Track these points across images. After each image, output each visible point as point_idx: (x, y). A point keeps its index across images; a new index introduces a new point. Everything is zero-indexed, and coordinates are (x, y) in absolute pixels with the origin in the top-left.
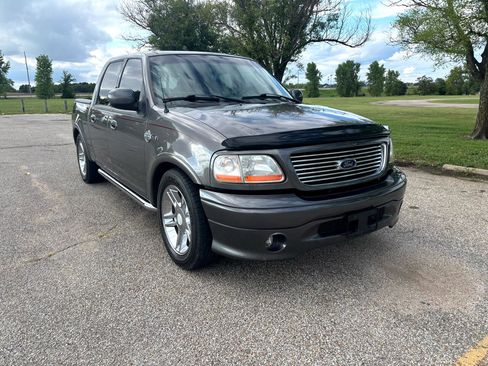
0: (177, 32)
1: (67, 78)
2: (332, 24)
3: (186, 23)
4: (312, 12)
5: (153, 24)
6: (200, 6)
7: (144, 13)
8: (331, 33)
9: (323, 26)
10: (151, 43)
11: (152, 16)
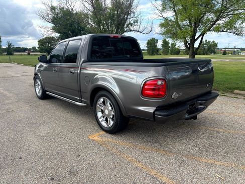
0: (66, 25)
1: (10, 45)
2: (135, 24)
3: (70, 21)
4: (127, 18)
5: (54, 21)
6: (77, 13)
7: (50, 16)
8: (136, 28)
9: (132, 25)
10: (53, 30)
11: (54, 17)
